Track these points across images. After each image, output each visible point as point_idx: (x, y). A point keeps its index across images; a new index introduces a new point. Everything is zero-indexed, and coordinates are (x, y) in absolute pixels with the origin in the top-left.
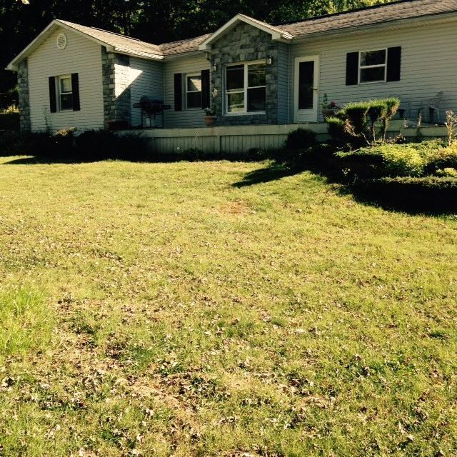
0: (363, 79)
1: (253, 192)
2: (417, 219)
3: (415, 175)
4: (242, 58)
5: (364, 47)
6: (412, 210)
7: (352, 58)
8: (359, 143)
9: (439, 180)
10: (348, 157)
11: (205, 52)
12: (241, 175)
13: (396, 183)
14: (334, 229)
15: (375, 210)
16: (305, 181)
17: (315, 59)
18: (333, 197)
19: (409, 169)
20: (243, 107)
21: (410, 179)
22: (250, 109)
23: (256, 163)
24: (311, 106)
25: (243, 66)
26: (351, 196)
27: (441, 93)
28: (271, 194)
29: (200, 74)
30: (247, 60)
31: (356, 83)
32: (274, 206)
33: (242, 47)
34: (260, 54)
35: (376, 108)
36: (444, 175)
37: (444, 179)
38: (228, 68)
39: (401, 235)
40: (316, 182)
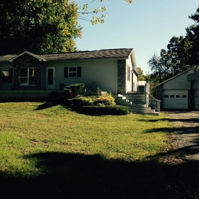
0: (70, 76)
1: (44, 111)
2: (94, 117)
3: (91, 105)
4: (27, 66)
5: (70, 66)
6: (92, 114)
7: (66, 69)
8: (74, 96)
9: (98, 106)
10: (71, 100)
11: (11, 62)
12: (37, 106)
13: (87, 107)
14: (74, 120)
15: (83, 115)
16: (60, 108)
17: (54, 68)
18: (70, 112)
19: (90, 103)
20: (27, 83)
21: (91, 106)
22: (29, 84)
23: (40, 103)
24: (52, 84)
25: (27, 69)
26: (75, 111)
27: (93, 82)
28: (51, 112)
29: (8, 70)
30: (29, 67)
31: (68, 77)
32: (53, 115)
33: (27, 62)
34: (34, 65)
35: (78, 86)
36: (99, 105)
37: (99, 106)
38: (21, 69)
39: (91, 120)
40: (64, 108)
